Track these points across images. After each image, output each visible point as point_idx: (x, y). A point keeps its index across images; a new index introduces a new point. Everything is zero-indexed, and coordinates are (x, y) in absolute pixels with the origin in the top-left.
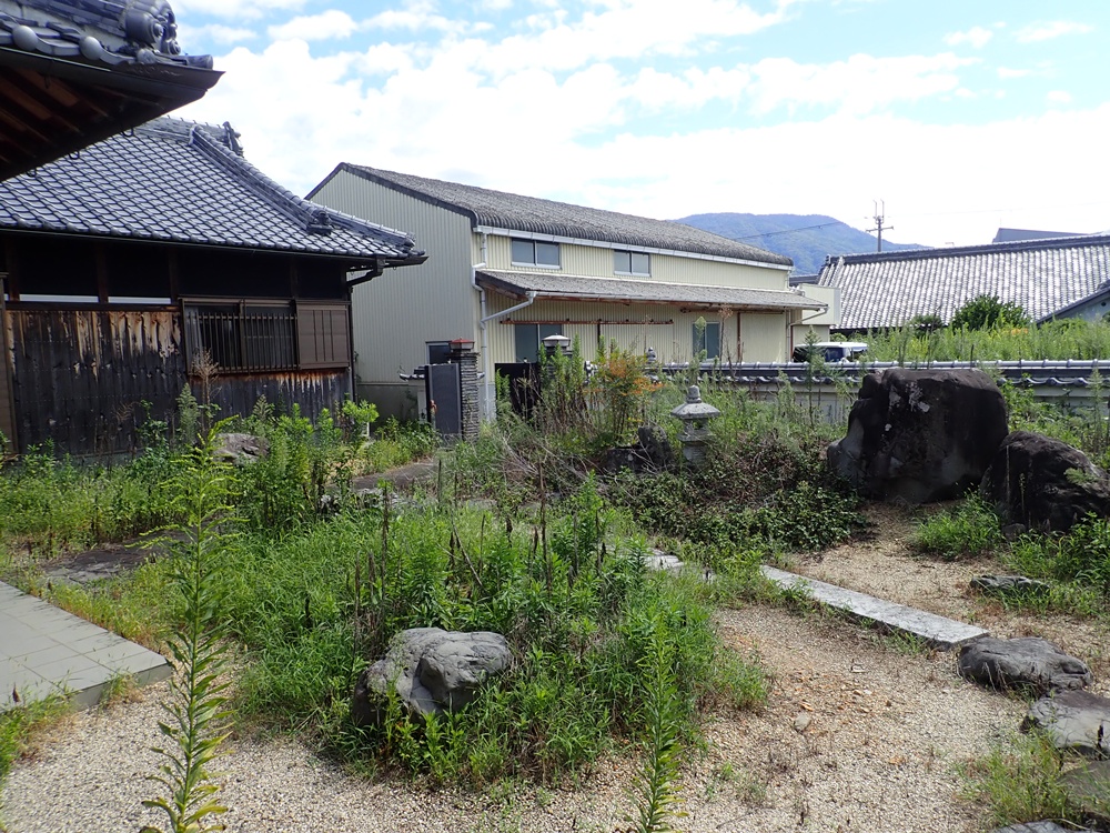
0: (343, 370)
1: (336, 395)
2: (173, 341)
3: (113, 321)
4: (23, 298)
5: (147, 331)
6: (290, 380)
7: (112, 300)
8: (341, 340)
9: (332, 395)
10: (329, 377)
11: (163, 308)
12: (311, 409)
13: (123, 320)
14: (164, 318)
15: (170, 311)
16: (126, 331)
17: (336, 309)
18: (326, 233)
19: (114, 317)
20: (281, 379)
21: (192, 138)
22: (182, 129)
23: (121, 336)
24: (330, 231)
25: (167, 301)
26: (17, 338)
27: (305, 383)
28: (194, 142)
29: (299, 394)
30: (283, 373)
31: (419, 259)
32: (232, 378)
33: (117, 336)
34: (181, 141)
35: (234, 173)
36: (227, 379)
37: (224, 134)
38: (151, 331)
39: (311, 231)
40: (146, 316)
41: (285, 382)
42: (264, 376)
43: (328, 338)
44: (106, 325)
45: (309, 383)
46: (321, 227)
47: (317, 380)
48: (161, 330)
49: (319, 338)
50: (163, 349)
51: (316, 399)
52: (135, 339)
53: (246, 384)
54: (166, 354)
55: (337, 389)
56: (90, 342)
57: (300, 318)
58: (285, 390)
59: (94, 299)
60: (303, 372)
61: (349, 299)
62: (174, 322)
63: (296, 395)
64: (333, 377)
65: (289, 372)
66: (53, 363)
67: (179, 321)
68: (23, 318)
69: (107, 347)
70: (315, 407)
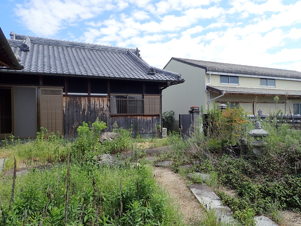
0: (158, 115)
1: (156, 123)
2: (107, 106)
3: (91, 100)
4: (69, 94)
5: (100, 103)
6: (141, 118)
7: (91, 94)
8: (158, 106)
9: (154, 123)
10: (154, 117)
11: (105, 96)
12: (148, 127)
13: (94, 100)
14: (106, 99)
15: (107, 97)
16: (95, 103)
17: (156, 97)
18: (153, 74)
19: (92, 99)
20: (139, 118)
21: (127, 52)
22: (125, 50)
23: (93, 104)
24: (154, 74)
25: (107, 95)
26: (66, 104)
27: (146, 119)
28: (127, 53)
29: (144, 122)
30: (139, 116)
31: (182, 81)
32: (124, 117)
33: (92, 104)
34: (124, 54)
35: (134, 60)
36: (122, 117)
37: (136, 51)
38: (101, 103)
39: (149, 74)
40: (100, 99)
41: (140, 119)
42: (134, 117)
43: (153, 106)
44: (89, 101)
45: (147, 119)
46: (152, 73)
47: (150, 118)
48: (104, 102)
49: (151, 106)
50: (105, 108)
51: (149, 124)
52: (97, 105)
53: (128, 119)
54: (105, 109)
55: (156, 121)
56: (85, 105)
57: (145, 100)
58: (140, 121)
59: (87, 94)
60: (145, 116)
61: (161, 94)
62: (108, 101)
63: (143, 123)
64: (155, 117)
65: (141, 116)
66: (75, 111)
67: (109, 100)
68: (68, 99)
69: (89, 107)
70: (149, 126)
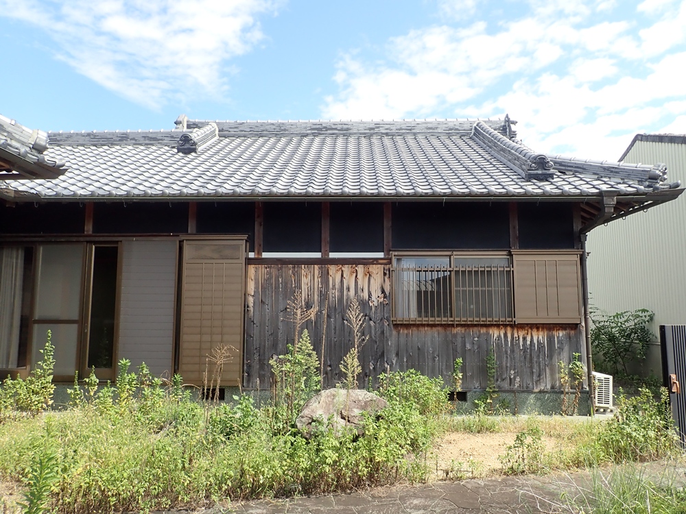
0: (575, 327)
1: (565, 355)
2: (383, 292)
3: (331, 273)
4: (265, 255)
5: (360, 282)
6: (505, 335)
7: (333, 255)
8: (574, 292)
9: (559, 354)
10: (555, 333)
11: (375, 261)
12: (531, 368)
13: (340, 272)
14: (377, 270)
15: (381, 264)
16: (342, 281)
17: (563, 260)
18: (546, 177)
19: (332, 269)
20: (495, 333)
21: (473, 131)
22: (467, 127)
23: (337, 286)
24: (551, 176)
25: (381, 255)
26: (257, 287)
27: (524, 339)
28: (475, 134)
29: (515, 348)
30: (498, 326)
31: (673, 193)
32: (440, 328)
33: (334, 286)
34: (464, 136)
35: (490, 148)
36: (435, 329)
37: (503, 124)
38: (363, 282)
39: (529, 178)
40: (360, 269)
41: (499, 336)
42: (475, 329)
43: (552, 291)
44: (325, 276)
45: (529, 339)
46: (540, 172)
47: (539, 337)
48: (372, 281)
49: (541, 291)
50: (374, 298)
51: (539, 356)
52: (348, 289)
53: (455, 336)
54: (376, 304)
55: (566, 348)
56: (311, 289)
57: (516, 269)
58: (498, 345)
59: (318, 255)
60: (521, 326)
61: (583, 247)
62: (385, 274)
63: (512, 351)
64: (561, 333)
65: (505, 326)
66: (282, 307)
67: (387, 273)
68: (263, 270)
69: (324, 296)
70: (535, 366)
